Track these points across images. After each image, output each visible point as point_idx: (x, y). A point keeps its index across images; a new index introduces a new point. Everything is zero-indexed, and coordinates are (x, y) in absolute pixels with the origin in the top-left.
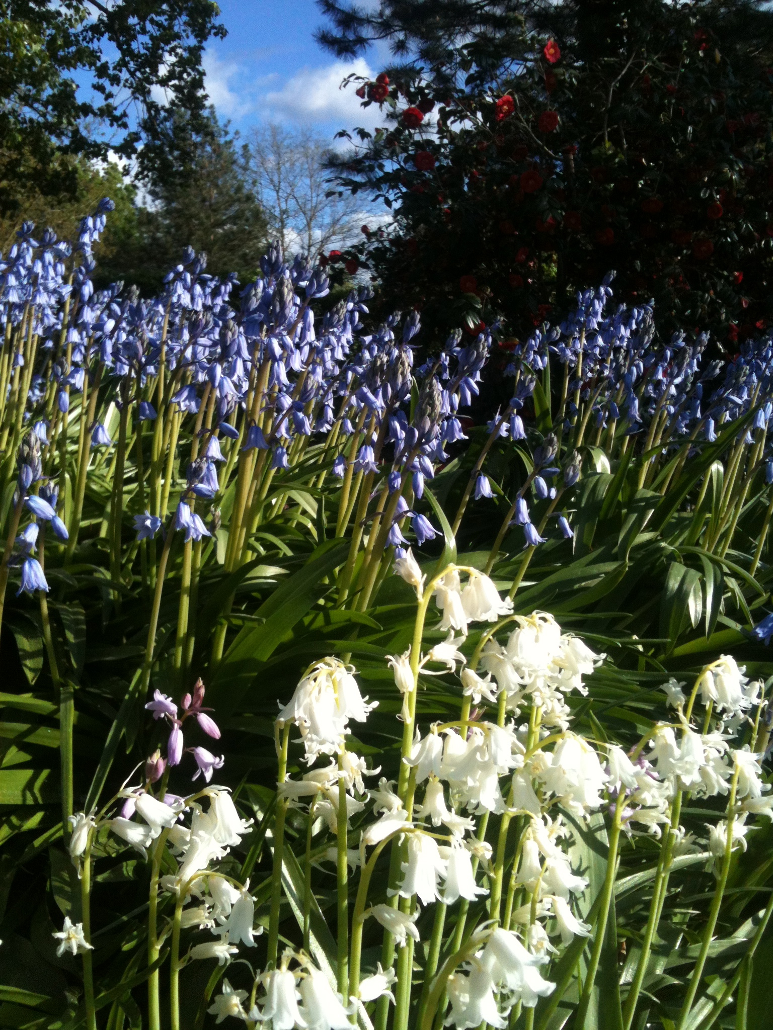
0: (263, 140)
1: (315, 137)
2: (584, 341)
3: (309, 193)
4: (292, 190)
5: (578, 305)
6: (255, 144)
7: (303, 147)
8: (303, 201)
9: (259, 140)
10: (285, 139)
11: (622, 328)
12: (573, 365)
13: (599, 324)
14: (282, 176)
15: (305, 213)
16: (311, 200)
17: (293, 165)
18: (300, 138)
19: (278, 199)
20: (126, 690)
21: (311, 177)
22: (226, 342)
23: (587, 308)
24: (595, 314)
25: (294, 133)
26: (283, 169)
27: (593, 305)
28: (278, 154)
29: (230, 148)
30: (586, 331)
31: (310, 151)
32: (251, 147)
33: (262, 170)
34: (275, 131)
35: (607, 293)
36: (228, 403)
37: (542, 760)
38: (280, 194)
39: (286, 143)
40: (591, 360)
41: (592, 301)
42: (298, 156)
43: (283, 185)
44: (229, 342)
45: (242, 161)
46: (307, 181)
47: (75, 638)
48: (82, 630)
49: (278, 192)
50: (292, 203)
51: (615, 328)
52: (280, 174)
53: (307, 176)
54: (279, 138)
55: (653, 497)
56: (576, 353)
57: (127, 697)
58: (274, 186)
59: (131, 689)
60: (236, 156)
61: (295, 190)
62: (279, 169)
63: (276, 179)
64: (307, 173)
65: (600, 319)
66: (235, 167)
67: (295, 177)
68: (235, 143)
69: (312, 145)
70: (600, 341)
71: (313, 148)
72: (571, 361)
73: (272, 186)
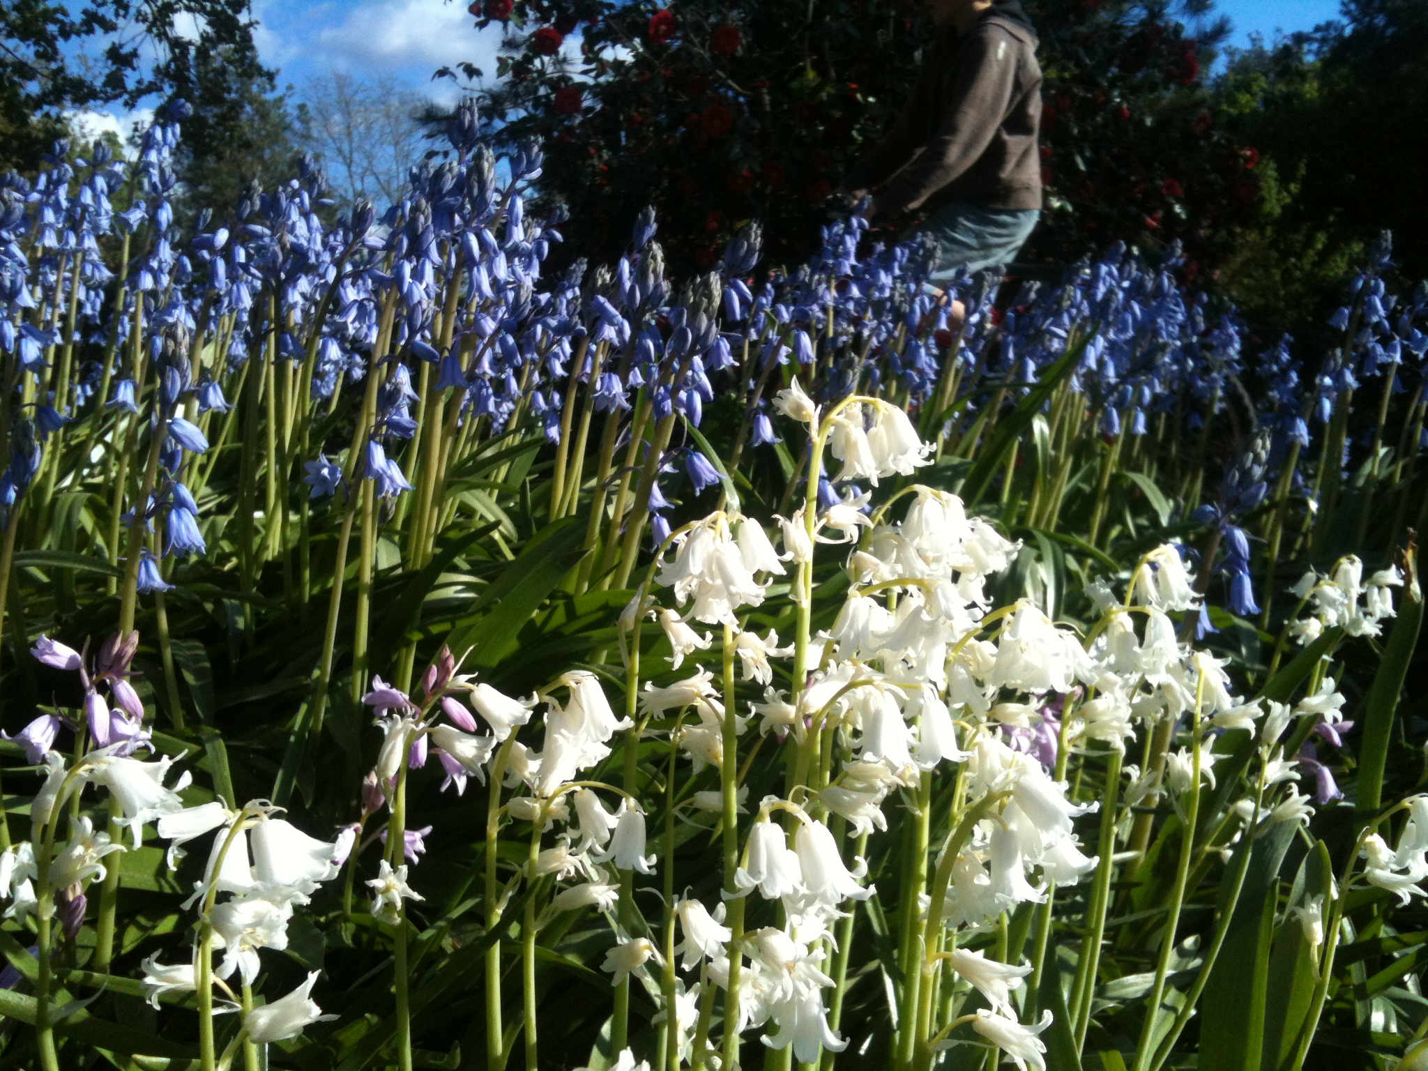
0: (325, 95)
1: (398, 89)
2: (834, 293)
3: (394, 167)
4: (370, 163)
5: (822, 245)
6: (315, 100)
7: (383, 103)
8: (386, 177)
9: (320, 95)
10: (356, 92)
11: (882, 275)
12: (820, 326)
13: (853, 268)
14: (354, 145)
15: (389, 195)
16: (398, 177)
17: (369, 128)
18: (378, 91)
19: (351, 176)
20: (290, 732)
21: (396, 144)
22: (417, 229)
23: (836, 246)
24: (846, 254)
25: (368, 83)
26: (355, 133)
27: (843, 242)
28: (347, 113)
29: (279, 108)
30: (837, 278)
31: (393, 109)
32: (310, 106)
33: (325, 135)
34: (342, 82)
35: (861, 226)
36: (423, 312)
37: (979, 650)
38: (353, 169)
39: (358, 98)
40: (844, 319)
41: (842, 237)
42: (376, 115)
43: (356, 156)
44: (420, 230)
45: (297, 125)
46: (391, 150)
47: (197, 678)
48: (205, 668)
49: (349, 167)
50: (370, 180)
51: (872, 276)
52: (351, 142)
53: (390, 144)
54: (348, 91)
55: (961, 464)
56: (824, 309)
57: (292, 739)
58: (344, 158)
59: (296, 728)
60: (288, 120)
61: (375, 162)
62: (349, 134)
63: (346, 148)
64: (390, 138)
65: (853, 261)
66: (288, 135)
67: (373, 146)
68: (288, 101)
69: (394, 101)
70: (855, 291)
71: (397, 104)
72: (819, 320)
73: (340, 159)
